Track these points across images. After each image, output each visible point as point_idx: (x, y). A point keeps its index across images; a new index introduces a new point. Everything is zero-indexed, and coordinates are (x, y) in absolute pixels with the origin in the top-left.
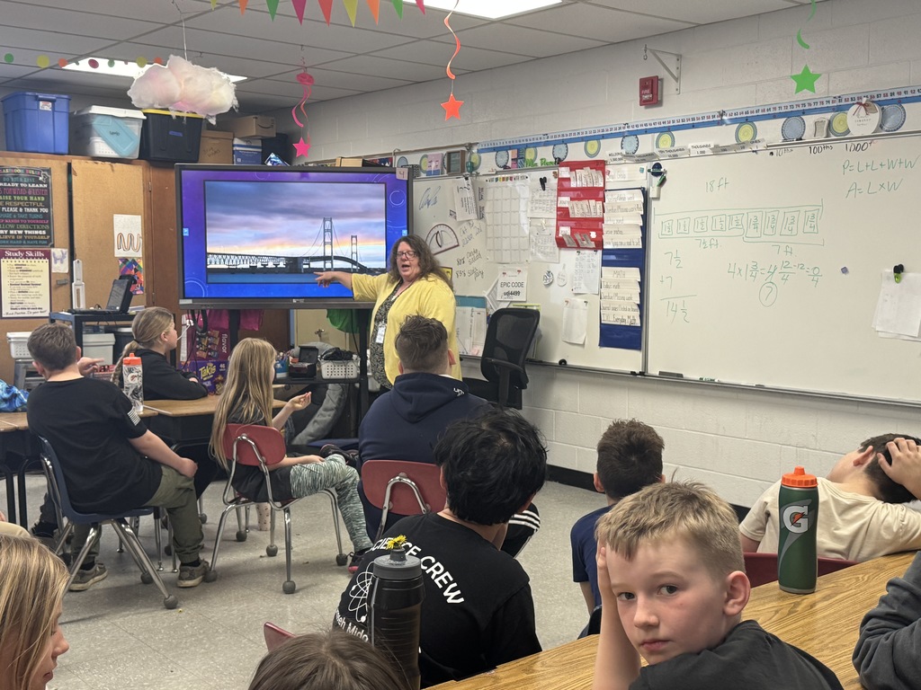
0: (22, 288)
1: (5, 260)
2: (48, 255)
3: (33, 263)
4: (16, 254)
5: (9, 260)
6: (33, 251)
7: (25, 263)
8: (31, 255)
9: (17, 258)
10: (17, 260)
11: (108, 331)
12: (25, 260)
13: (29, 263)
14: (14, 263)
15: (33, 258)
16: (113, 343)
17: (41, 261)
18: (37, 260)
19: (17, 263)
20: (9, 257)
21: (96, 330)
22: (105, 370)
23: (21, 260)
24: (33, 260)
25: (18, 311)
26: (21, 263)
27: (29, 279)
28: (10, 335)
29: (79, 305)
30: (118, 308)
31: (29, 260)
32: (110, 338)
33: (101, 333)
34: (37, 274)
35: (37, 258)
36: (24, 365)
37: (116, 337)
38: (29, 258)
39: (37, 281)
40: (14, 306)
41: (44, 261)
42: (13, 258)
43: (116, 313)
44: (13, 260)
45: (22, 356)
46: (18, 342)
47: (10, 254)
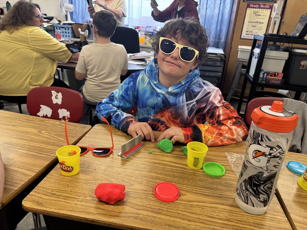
0: (254, 24)
1: (249, 9)
2: (271, 8)
3: (263, 11)
4: (255, 6)
5: (251, 9)
6: (264, 5)
7: (259, 11)
8: (263, 7)
9: (255, 8)
10: (255, 9)
11: (285, 50)
12: (259, 10)
13: (261, 11)
14: (253, 11)
15: (263, 8)
16: (287, 59)
17: (267, 10)
18: (265, 10)
19: (255, 11)
20: (251, 8)
21: (278, 49)
22: (275, 75)
23: (257, 9)
24: (263, 10)
25: (249, 36)
26: (257, 11)
27: (258, 20)
28: (240, 47)
29: (273, 31)
30: (298, 34)
31: (261, 10)
32: (286, 55)
33: (281, 51)
34: (263, 17)
35: (265, 9)
36: (242, 62)
37: (290, 55)
38: (261, 8)
39: (262, 21)
40: (248, 33)
41: (269, 10)
42: (253, 8)
43: (294, 37)
44: (253, 9)
45: (242, 58)
46: (243, 51)
47: (252, 6)
